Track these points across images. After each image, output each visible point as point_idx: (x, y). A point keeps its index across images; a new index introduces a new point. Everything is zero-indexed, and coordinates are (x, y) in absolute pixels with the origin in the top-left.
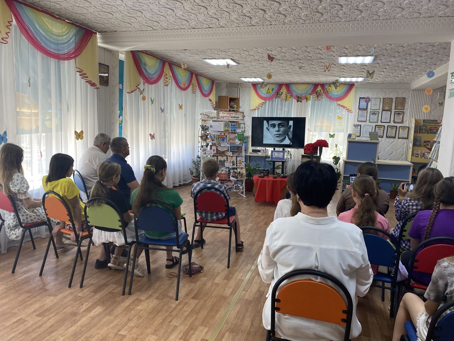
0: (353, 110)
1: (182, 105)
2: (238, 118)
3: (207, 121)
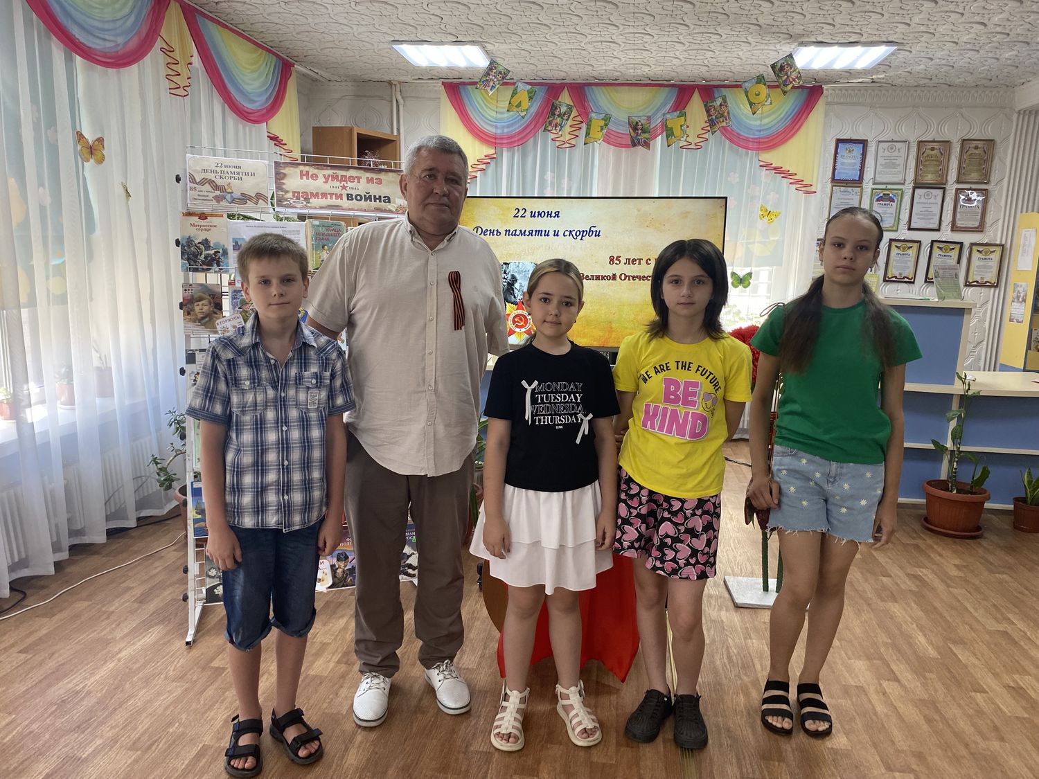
0: (817, 186)
1: (100, 140)
2: (388, 199)
3: (212, 215)
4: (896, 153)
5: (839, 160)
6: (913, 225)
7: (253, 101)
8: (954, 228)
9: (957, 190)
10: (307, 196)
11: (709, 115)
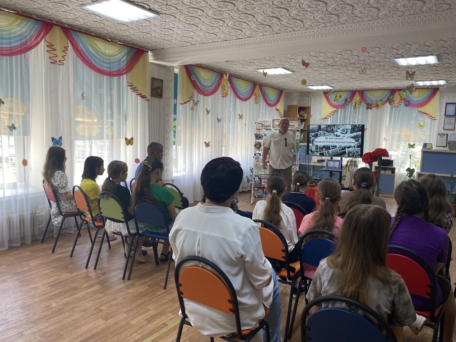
0: (437, 117)
1: (242, 115)
2: (294, 126)
3: (261, 129)
5: (447, 109)
7: (272, 102)
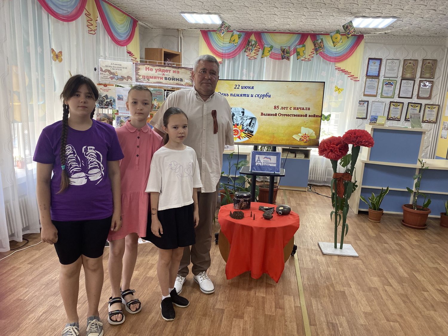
0: (360, 78)
1: (61, 52)
2: (181, 80)
3: (109, 85)
4: (394, 65)
5: (370, 67)
6: (400, 96)
7: (121, 37)
8: (418, 97)
9: (420, 81)
10: (148, 78)
11: (315, 47)
